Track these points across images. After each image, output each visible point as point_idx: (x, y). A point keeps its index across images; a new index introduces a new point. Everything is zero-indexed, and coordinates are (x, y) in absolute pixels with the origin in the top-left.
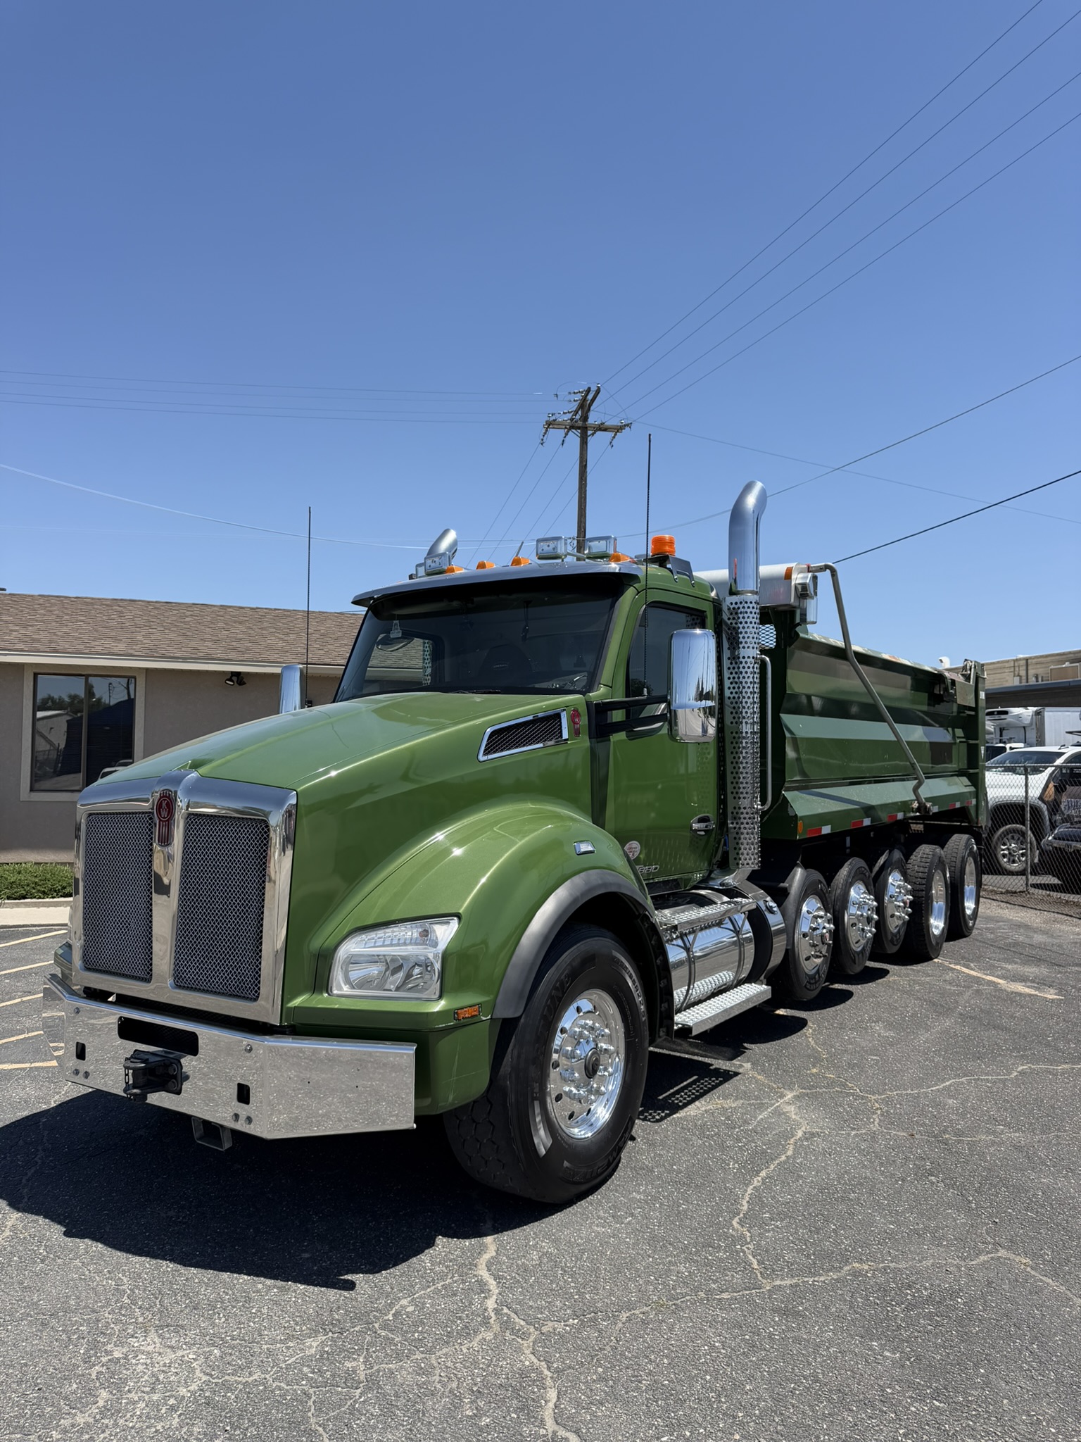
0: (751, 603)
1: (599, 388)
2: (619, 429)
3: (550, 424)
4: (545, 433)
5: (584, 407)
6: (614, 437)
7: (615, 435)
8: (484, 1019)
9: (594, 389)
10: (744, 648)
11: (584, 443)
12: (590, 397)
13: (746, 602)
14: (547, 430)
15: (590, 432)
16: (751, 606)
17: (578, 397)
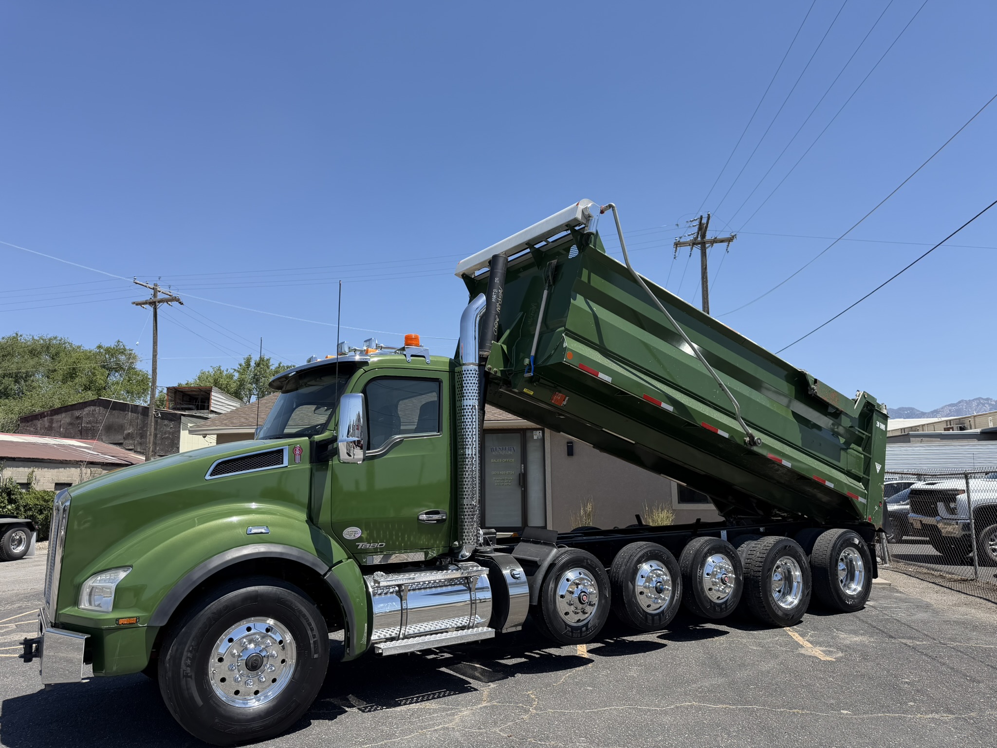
0: (471, 370)
1: (709, 215)
2: (730, 240)
3: (677, 244)
4: (676, 251)
5: (702, 229)
6: (728, 246)
7: (729, 244)
8: (141, 626)
9: (705, 216)
10: (467, 399)
11: (704, 254)
12: (704, 221)
13: (468, 370)
14: (676, 249)
15: (707, 245)
16: (471, 372)
17: (697, 223)
